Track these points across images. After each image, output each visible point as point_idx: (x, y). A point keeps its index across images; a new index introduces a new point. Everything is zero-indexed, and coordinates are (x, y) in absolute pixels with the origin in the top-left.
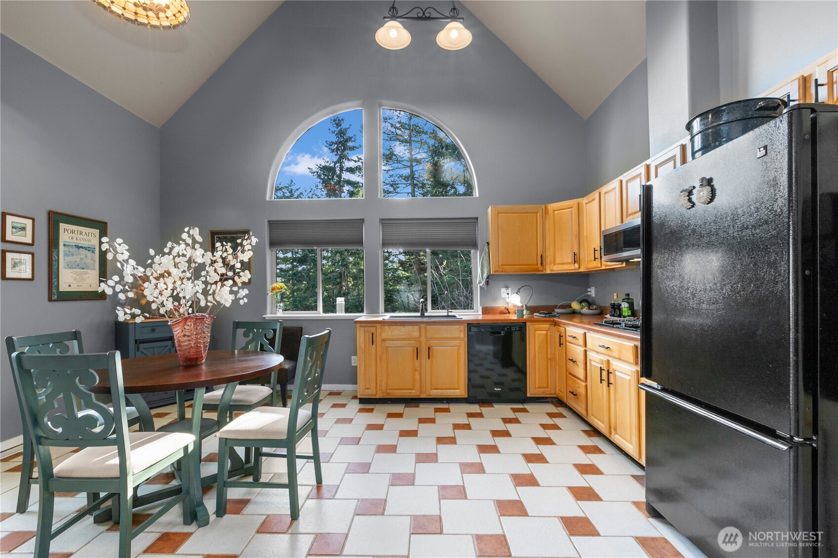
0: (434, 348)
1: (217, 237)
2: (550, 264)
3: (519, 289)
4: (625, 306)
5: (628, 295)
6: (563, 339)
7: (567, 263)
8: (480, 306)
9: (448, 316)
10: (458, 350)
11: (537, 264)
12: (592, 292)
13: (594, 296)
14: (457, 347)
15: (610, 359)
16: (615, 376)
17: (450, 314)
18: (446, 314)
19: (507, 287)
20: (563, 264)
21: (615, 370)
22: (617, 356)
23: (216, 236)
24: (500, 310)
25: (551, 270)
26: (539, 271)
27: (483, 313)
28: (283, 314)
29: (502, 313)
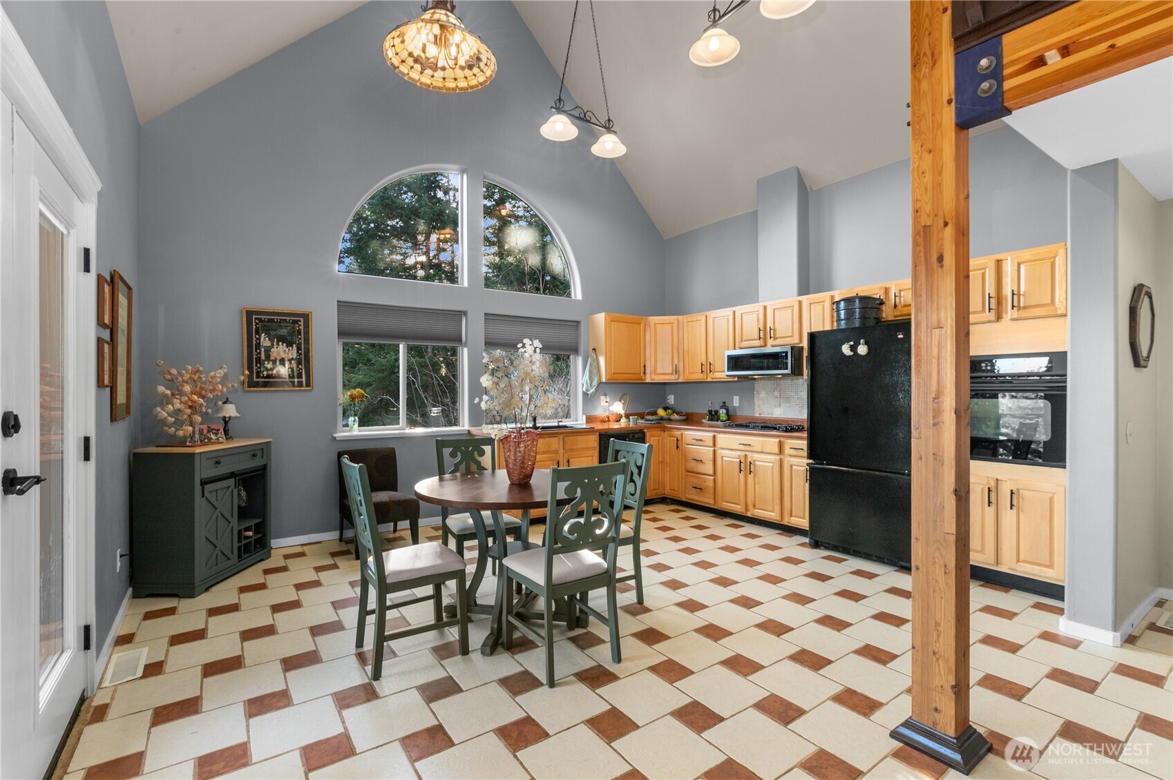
0: (570, 460)
1: (256, 319)
2: (651, 374)
3: (622, 396)
4: (722, 412)
5: (724, 403)
6: (680, 443)
7: (668, 374)
8: (583, 414)
9: (559, 427)
10: (592, 459)
11: (640, 374)
12: (671, 400)
13: (673, 403)
14: (591, 458)
15: (747, 453)
16: (755, 465)
17: (561, 424)
18: (556, 424)
19: (605, 395)
20: (664, 374)
21: (754, 461)
22: (760, 450)
23: (254, 317)
24: (601, 418)
25: (652, 380)
26: (641, 380)
27: (587, 423)
28: (359, 431)
29: (603, 421)
